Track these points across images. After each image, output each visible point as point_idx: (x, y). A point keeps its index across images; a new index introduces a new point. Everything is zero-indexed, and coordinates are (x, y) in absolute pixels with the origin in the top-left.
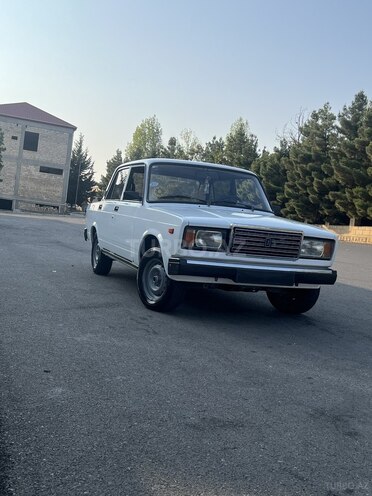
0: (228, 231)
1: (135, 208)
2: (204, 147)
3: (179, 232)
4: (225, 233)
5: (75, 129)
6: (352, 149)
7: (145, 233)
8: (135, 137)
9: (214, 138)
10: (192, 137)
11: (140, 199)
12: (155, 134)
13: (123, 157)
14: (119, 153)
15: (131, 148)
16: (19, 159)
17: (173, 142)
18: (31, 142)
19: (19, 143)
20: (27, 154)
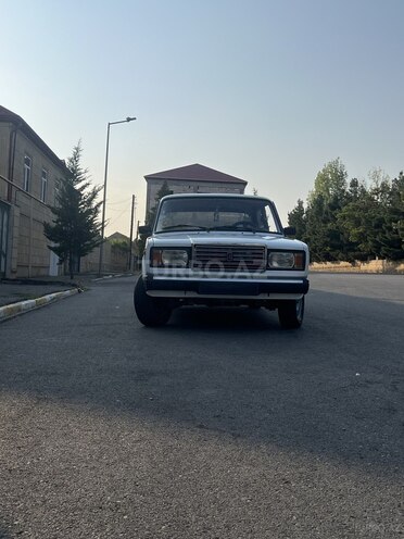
2: (390, 184)
5: (245, 183)
8: (317, 183)
9: (401, 173)
10: (382, 175)
12: (339, 177)
13: (305, 206)
14: (300, 203)
15: (313, 195)
17: (354, 183)
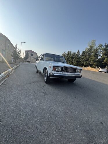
0: (63, 67)
1: (42, 62)
3: (52, 68)
4: (62, 68)
5: (37, 53)
6: (68, 57)
7: (44, 67)
11: (43, 60)
16: (31, 57)
18: (32, 55)
19: (31, 55)
20: (32, 56)
